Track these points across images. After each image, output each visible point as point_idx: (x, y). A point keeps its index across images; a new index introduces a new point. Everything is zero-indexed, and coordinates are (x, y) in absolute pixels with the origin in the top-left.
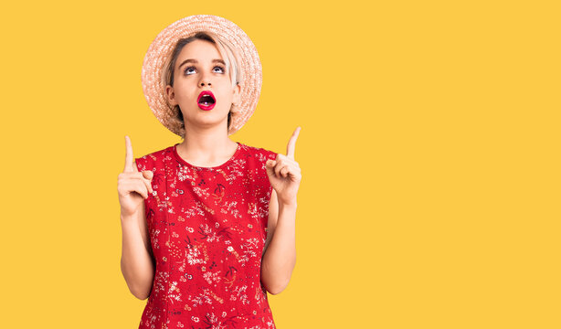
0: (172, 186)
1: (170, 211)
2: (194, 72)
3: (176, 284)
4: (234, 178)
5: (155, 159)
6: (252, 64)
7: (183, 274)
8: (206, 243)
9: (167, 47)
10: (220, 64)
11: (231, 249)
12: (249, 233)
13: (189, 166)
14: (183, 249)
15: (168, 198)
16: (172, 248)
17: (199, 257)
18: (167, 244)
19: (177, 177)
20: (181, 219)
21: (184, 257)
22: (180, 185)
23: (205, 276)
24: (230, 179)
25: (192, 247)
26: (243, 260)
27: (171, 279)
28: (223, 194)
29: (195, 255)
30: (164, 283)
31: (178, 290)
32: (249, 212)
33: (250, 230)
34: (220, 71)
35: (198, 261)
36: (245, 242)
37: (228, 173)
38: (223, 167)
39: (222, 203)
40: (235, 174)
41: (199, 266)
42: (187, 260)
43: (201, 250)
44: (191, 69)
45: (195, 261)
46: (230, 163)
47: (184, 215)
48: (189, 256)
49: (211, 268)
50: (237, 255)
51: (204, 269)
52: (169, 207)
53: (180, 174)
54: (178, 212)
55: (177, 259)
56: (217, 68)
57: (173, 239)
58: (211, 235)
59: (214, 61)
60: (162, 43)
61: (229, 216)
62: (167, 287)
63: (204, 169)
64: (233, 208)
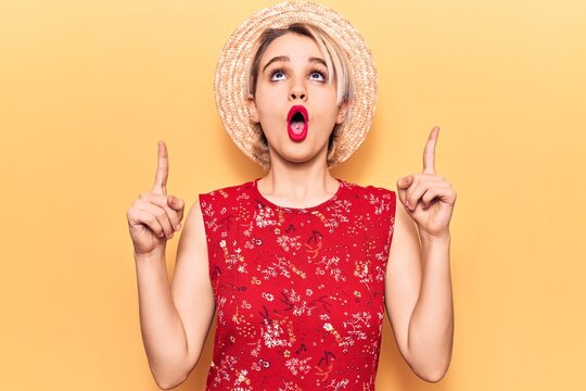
0: (247, 233)
1: (241, 269)
2: (284, 77)
3: (245, 373)
4: (336, 224)
5: (226, 196)
6: (365, 73)
7: (256, 360)
8: (293, 317)
9: (250, 45)
10: (320, 67)
11: (329, 327)
12: (356, 305)
13: (273, 207)
14: (258, 326)
15: (239, 251)
16: (242, 325)
17: (281, 337)
18: (235, 318)
19: (255, 222)
20: (256, 281)
21: (259, 337)
22: (257, 232)
23: (289, 363)
24: (331, 225)
25: (270, 323)
26: (345, 343)
27: (239, 367)
28: (320, 245)
29: (276, 334)
30: (228, 371)
31: (248, 382)
32: (356, 273)
33: (357, 299)
34: (320, 78)
35: (280, 342)
36: (350, 318)
37: (328, 216)
38: (321, 208)
39: (319, 258)
40: (338, 219)
41: (280, 350)
42: (263, 341)
43: (283, 327)
44: (279, 72)
45: (275, 342)
46: (330, 203)
47: (260, 276)
48: (267, 336)
49: (297, 352)
50: (338, 336)
51: (287, 354)
52: (239, 263)
53: (259, 218)
54: (252, 271)
55: (249, 339)
56: (315, 73)
57: (242, 312)
58: (299, 305)
59: (312, 60)
60: (243, 38)
61: (328, 278)
62: (234, 377)
63: (295, 211)
64: (333, 266)
